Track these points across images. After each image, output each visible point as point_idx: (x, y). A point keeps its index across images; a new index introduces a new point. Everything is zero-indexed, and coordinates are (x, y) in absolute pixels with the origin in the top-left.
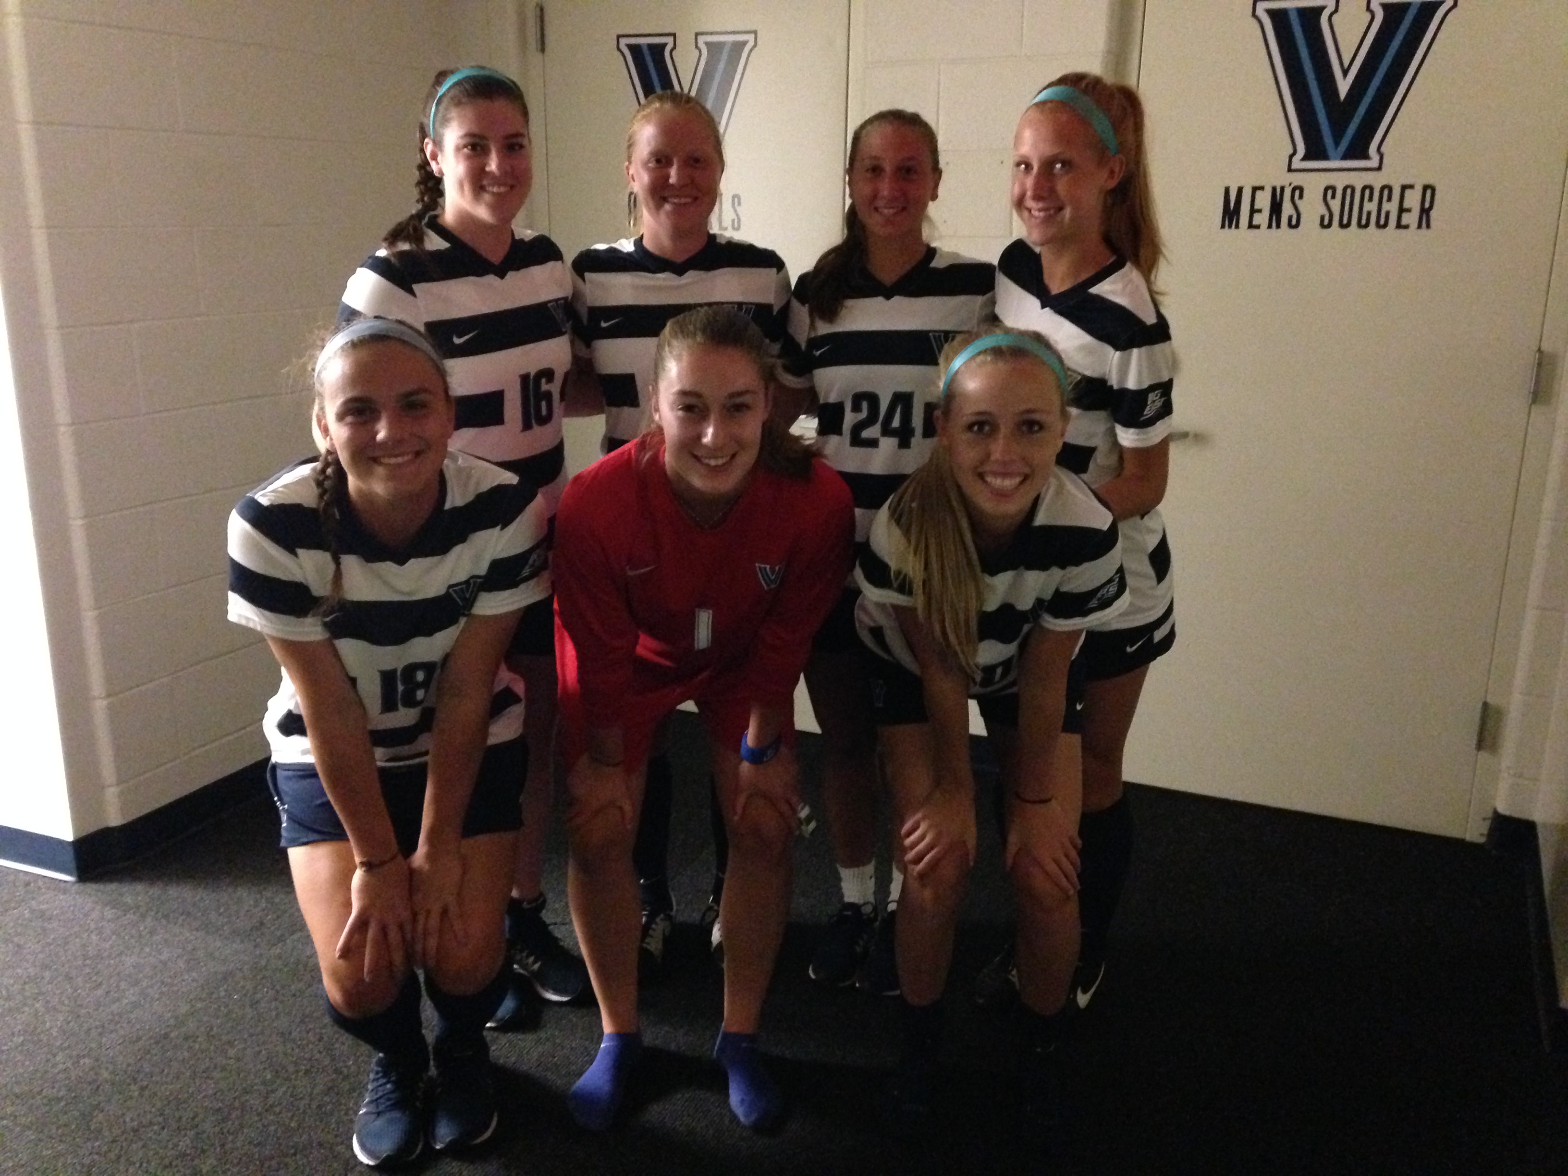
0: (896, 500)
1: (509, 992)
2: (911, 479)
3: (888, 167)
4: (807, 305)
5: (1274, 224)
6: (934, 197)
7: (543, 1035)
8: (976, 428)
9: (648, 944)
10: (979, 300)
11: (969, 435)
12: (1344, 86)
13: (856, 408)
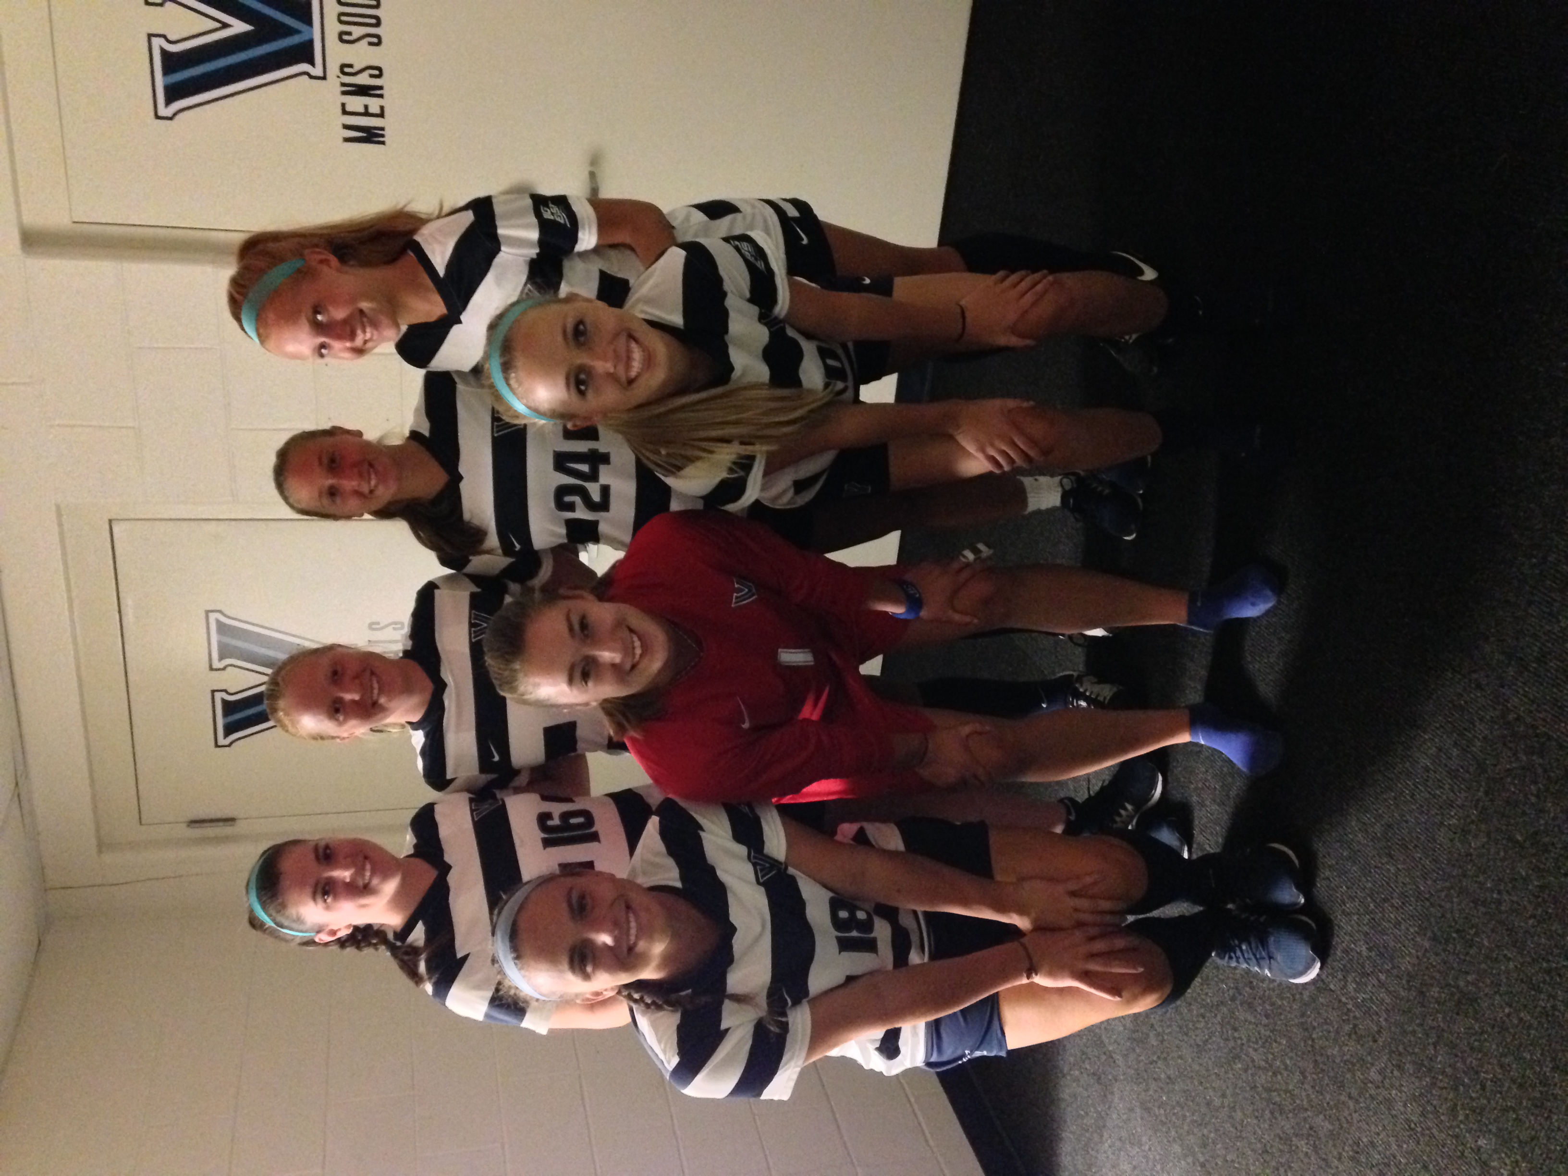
0: (659, 470)
1: (1153, 835)
2: (639, 455)
3: (330, 482)
4: (471, 558)
5: (378, 92)
6: (359, 434)
7: (1195, 799)
8: (583, 388)
9: (1105, 698)
10: (460, 387)
11: (590, 395)
12: (239, 27)
13: (571, 507)
